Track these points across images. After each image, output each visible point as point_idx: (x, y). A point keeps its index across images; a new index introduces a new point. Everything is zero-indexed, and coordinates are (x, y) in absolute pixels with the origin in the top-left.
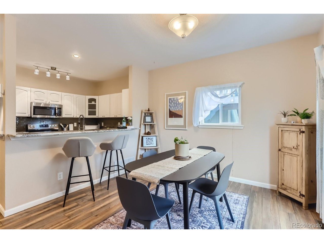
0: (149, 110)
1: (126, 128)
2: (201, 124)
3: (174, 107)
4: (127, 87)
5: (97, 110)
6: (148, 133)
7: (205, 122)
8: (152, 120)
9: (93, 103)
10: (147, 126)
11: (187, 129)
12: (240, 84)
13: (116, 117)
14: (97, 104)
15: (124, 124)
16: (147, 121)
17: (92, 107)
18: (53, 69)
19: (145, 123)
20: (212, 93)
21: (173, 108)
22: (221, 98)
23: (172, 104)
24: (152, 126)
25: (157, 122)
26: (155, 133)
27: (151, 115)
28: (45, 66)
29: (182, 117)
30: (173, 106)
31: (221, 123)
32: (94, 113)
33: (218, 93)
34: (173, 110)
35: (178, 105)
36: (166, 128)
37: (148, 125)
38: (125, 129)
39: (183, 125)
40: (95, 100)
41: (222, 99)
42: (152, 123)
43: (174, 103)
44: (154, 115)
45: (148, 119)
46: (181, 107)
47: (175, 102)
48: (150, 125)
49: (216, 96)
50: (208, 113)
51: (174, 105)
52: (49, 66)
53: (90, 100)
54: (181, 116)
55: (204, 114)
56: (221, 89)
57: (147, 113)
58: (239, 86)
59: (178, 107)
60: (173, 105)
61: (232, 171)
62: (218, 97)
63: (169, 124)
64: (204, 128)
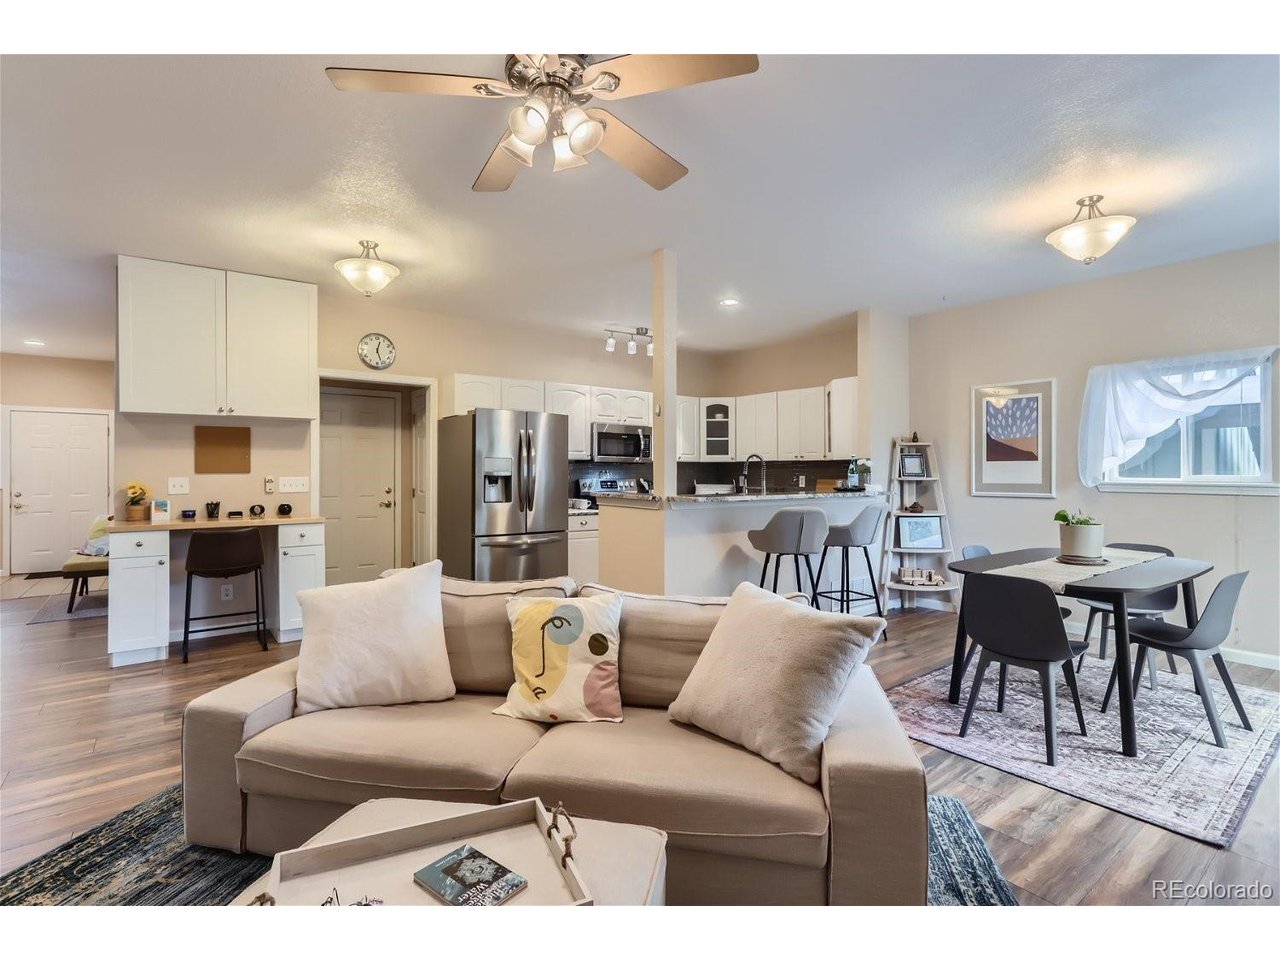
0: (915, 439)
1: (862, 489)
2: (1107, 480)
3: (1004, 428)
4: (850, 370)
5: (731, 439)
6: (915, 508)
7: (1121, 474)
8: (926, 468)
9: (719, 418)
10: (906, 486)
11: (1054, 494)
12: (1269, 351)
13: (801, 459)
14: (731, 420)
15: (853, 480)
16: (908, 470)
17: (718, 430)
18: (642, 332)
19: (903, 478)
20: (1152, 385)
21: (1000, 431)
22: (1189, 397)
23: (996, 419)
24: (923, 488)
25: (942, 474)
26: (935, 508)
27: (921, 452)
28: (628, 327)
29: (1036, 459)
30: (1001, 426)
31: (1186, 476)
32: (723, 448)
33: (1175, 380)
34: (1000, 436)
35: (1019, 422)
36: (974, 491)
37: (910, 482)
38: (862, 494)
39: (1041, 482)
40: (724, 410)
41: (1193, 402)
42: (924, 479)
43: (1006, 417)
44: (931, 454)
45: (913, 465)
46: (1034, 426)
47: (1010, 412)
48: (918, 482)
49: (1173, 393)
50: (1137, 446)
51: (1007, 421)
52: (633, 327)
53: (712, 411)
54: (1031, 456)
55: (1120, 449)
56: (1187, 370)
57: (909, 446)
58: (1261, 357)
59: (1020, 429)
60: (1001, 422)
61: (1237, 629)
62: (1179, 395)
63: (986, 480)
64: (1119, 491)
